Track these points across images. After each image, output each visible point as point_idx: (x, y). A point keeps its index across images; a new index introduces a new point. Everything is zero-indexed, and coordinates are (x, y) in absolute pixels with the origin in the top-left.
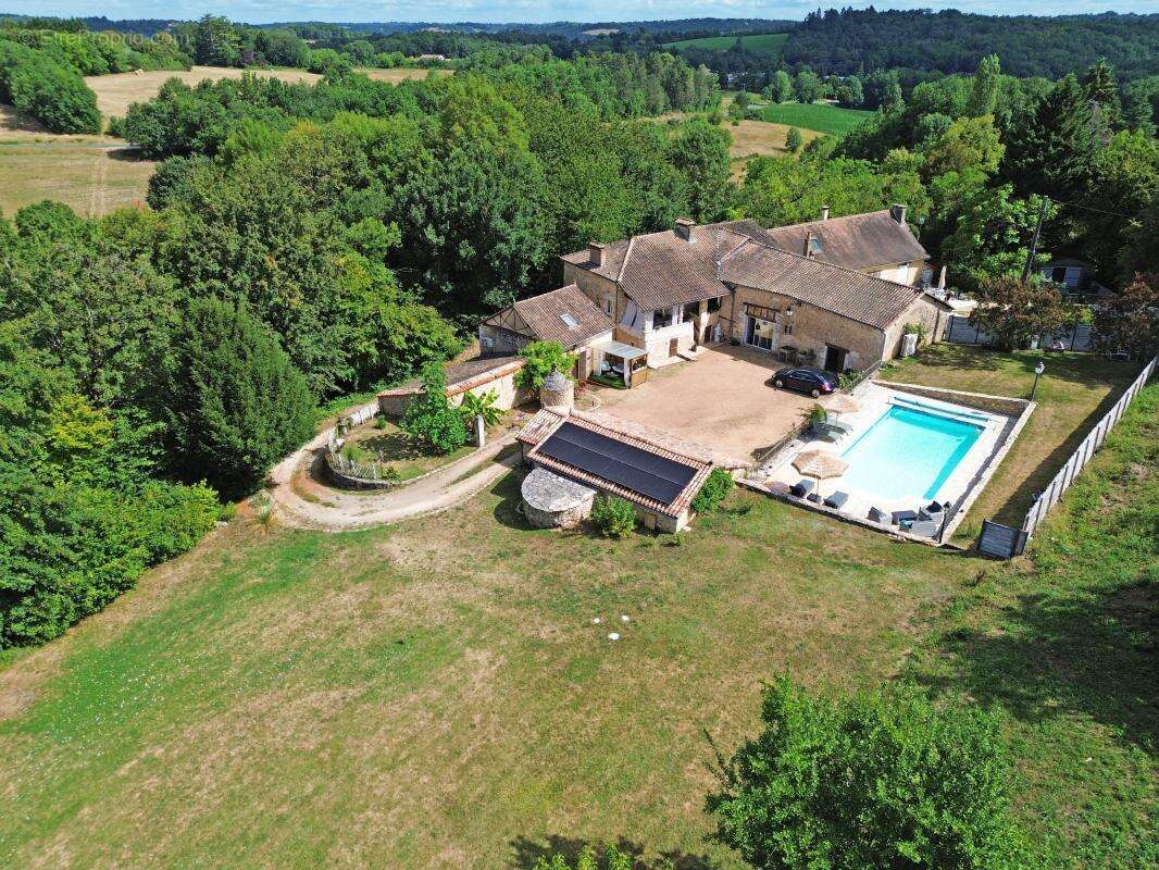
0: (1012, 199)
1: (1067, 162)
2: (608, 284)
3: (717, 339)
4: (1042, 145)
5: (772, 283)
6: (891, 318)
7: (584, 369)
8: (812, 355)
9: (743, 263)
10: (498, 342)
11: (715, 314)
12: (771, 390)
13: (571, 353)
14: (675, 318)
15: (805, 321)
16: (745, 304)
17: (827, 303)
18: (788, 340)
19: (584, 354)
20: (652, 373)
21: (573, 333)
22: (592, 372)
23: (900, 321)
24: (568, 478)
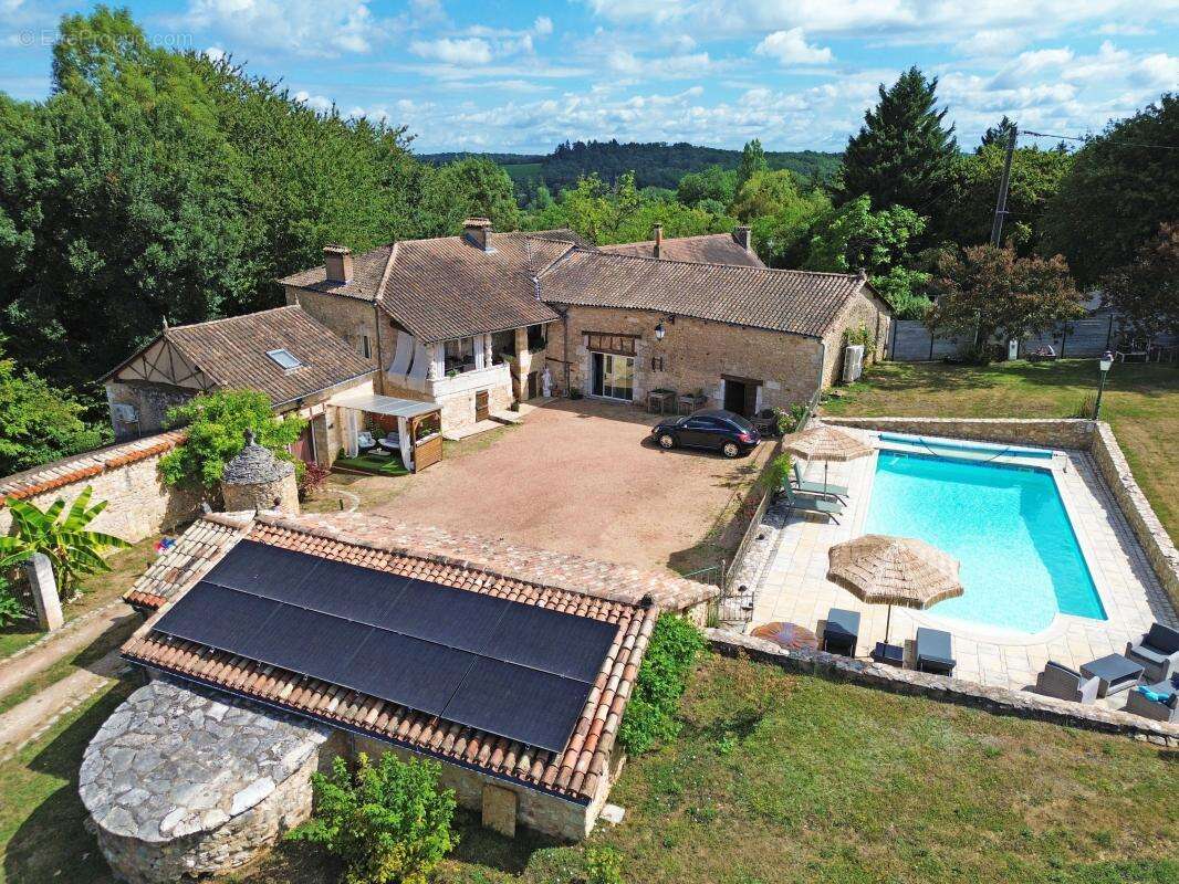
0: (874, 210)
1: (928, 164)
2: (360, 307)
3: (547, 393)
4: (896, 146)
5: (623, 296)
6: (829, 318)
7: (324, 447)
8: (701, 398)
9: (574, 277)
10: (144, 410)
11: (542, 354)
12: (655, 454)
13: (293, 415)
14: (479, 358)
15: (683, 345)
16: (584, 333)
17: (717, 312)
18: (659, 379)
19: (321, 417)
20: (451, 447)
21: (295, 379)
22: (341, 452)
23: (839, 326)
24: (241, 705)
